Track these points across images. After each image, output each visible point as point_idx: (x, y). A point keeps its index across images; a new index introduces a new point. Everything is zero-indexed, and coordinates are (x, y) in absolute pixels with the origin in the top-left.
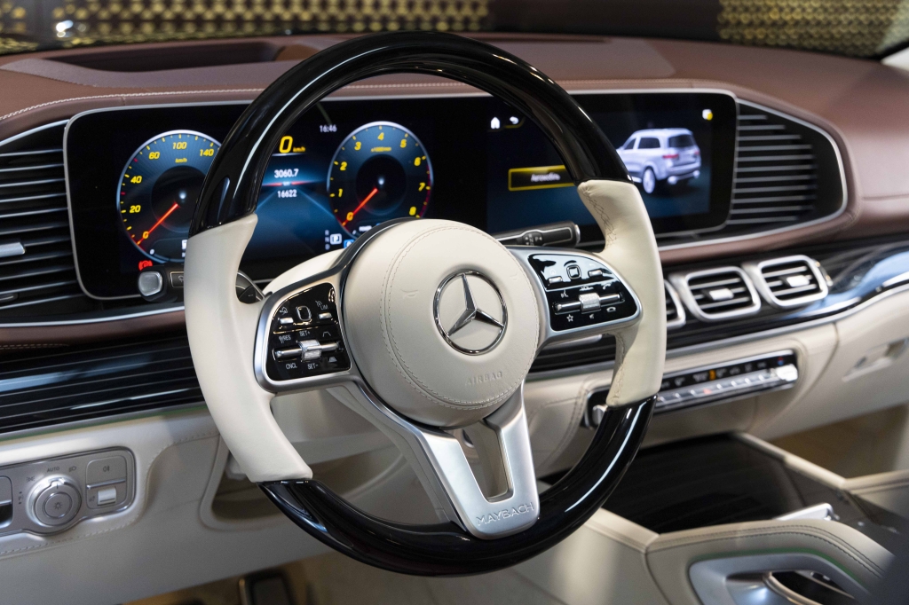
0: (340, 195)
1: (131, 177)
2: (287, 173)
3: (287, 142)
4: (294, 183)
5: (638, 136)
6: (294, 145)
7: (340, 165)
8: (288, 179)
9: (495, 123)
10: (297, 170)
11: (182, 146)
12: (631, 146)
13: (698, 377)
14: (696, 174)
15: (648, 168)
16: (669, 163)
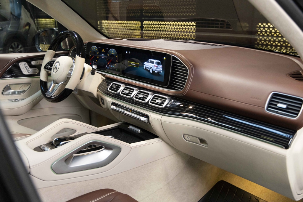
0: (108, 60)
2: (103, 54)
5: (150, 60)
6: (104, 51)
7: (108, 55)
9: (127, 52)
11: (94, 48)
12: (148, 62)
13: (128, 110)
14: (161, 72)
15: (151, 67)
16: (155, 68)
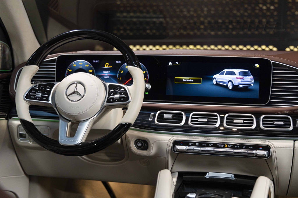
0: (121, 79)
1: (69, 70)
2: (107, 72)
3: (107, 64)
4: (108, 75)
6: (109, 66)
7: (121, 71)
8: (107, 74)
9: (170, 63)
10: (109, 72)
11: (81, 64)
12: (223, 74)
13: (219, 145)
14: (252, 85)
15: (229, 81)
16: (239, 80)
